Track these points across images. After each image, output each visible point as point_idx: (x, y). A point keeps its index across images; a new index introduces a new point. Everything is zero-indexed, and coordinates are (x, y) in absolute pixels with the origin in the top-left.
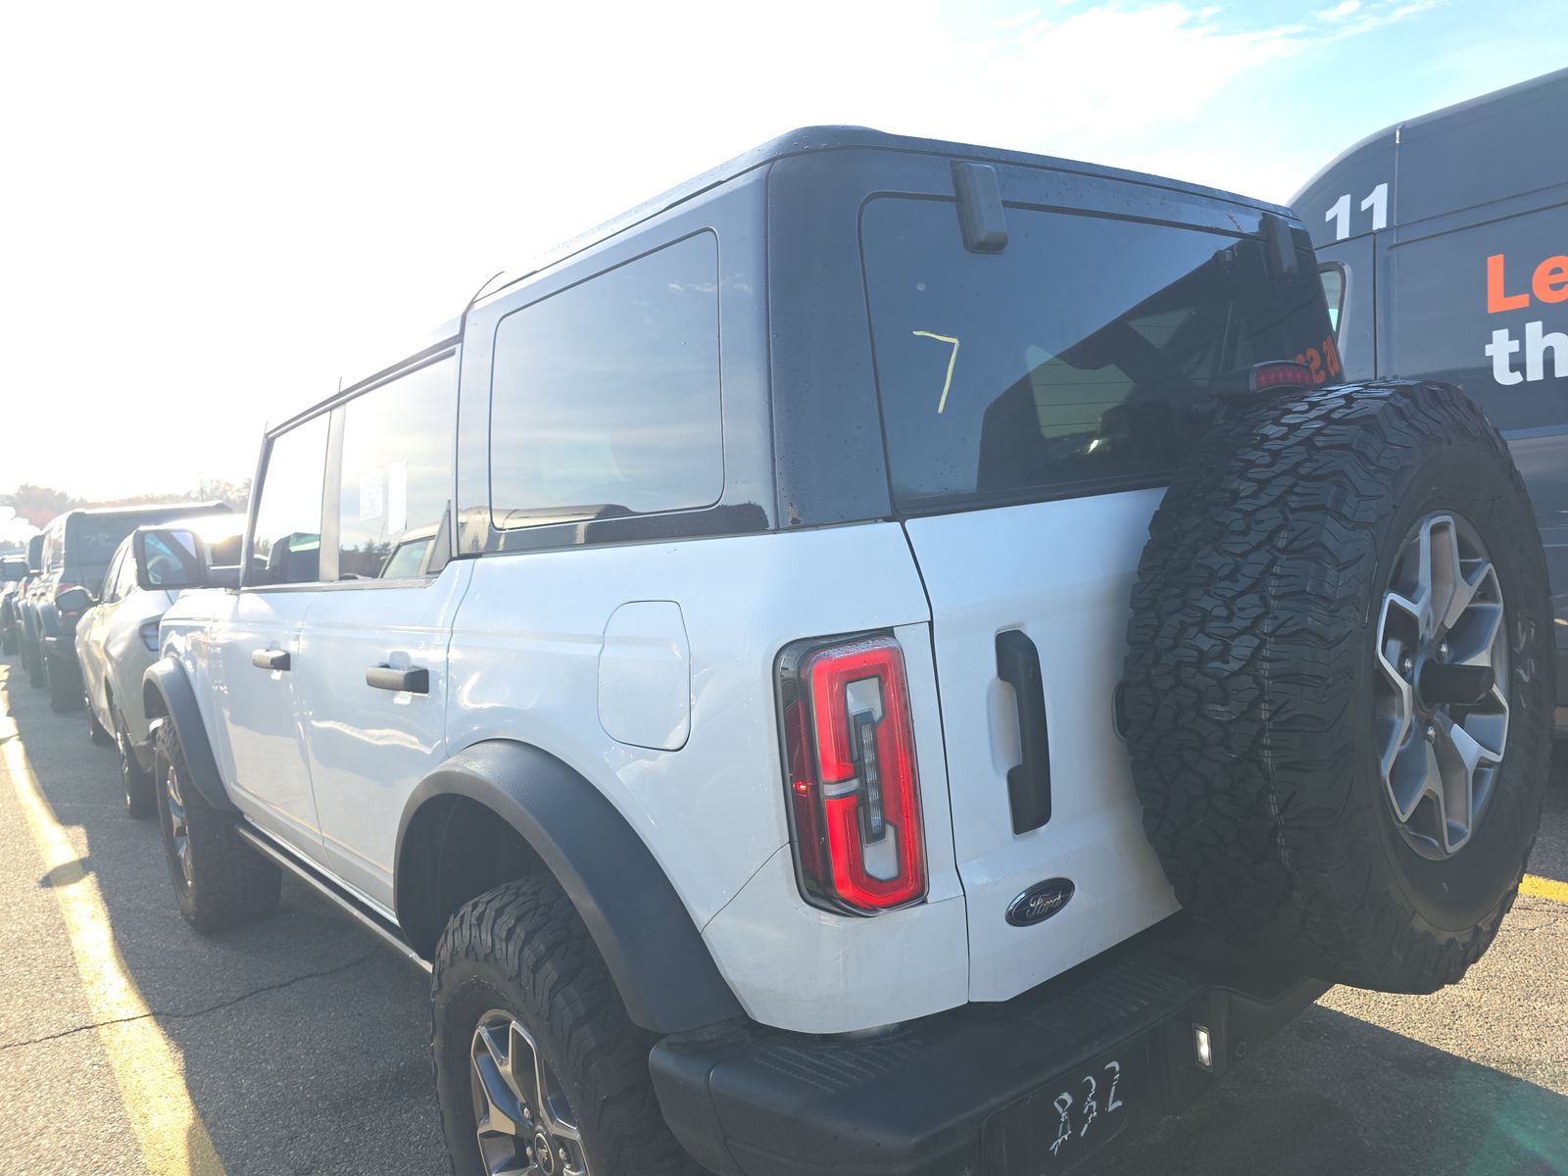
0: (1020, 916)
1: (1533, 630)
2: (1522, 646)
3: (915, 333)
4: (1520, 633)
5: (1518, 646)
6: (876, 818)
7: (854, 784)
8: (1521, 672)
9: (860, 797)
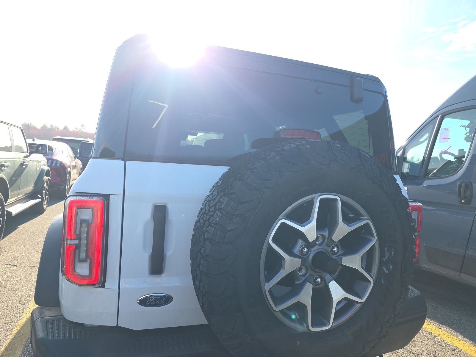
0: (144, 302)
1: (393, 252)
2: (386, 258)
3: (149, 101)
4: (386, 252)
5: (385, 257)
6: (83, 255)
7: (77, 242)
8: (385, 269)
9: (78, 247)
